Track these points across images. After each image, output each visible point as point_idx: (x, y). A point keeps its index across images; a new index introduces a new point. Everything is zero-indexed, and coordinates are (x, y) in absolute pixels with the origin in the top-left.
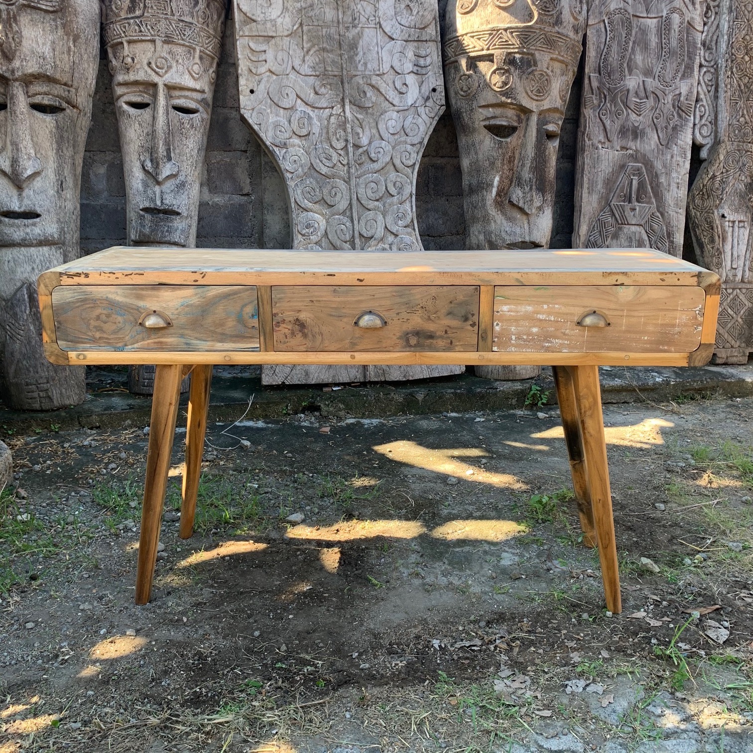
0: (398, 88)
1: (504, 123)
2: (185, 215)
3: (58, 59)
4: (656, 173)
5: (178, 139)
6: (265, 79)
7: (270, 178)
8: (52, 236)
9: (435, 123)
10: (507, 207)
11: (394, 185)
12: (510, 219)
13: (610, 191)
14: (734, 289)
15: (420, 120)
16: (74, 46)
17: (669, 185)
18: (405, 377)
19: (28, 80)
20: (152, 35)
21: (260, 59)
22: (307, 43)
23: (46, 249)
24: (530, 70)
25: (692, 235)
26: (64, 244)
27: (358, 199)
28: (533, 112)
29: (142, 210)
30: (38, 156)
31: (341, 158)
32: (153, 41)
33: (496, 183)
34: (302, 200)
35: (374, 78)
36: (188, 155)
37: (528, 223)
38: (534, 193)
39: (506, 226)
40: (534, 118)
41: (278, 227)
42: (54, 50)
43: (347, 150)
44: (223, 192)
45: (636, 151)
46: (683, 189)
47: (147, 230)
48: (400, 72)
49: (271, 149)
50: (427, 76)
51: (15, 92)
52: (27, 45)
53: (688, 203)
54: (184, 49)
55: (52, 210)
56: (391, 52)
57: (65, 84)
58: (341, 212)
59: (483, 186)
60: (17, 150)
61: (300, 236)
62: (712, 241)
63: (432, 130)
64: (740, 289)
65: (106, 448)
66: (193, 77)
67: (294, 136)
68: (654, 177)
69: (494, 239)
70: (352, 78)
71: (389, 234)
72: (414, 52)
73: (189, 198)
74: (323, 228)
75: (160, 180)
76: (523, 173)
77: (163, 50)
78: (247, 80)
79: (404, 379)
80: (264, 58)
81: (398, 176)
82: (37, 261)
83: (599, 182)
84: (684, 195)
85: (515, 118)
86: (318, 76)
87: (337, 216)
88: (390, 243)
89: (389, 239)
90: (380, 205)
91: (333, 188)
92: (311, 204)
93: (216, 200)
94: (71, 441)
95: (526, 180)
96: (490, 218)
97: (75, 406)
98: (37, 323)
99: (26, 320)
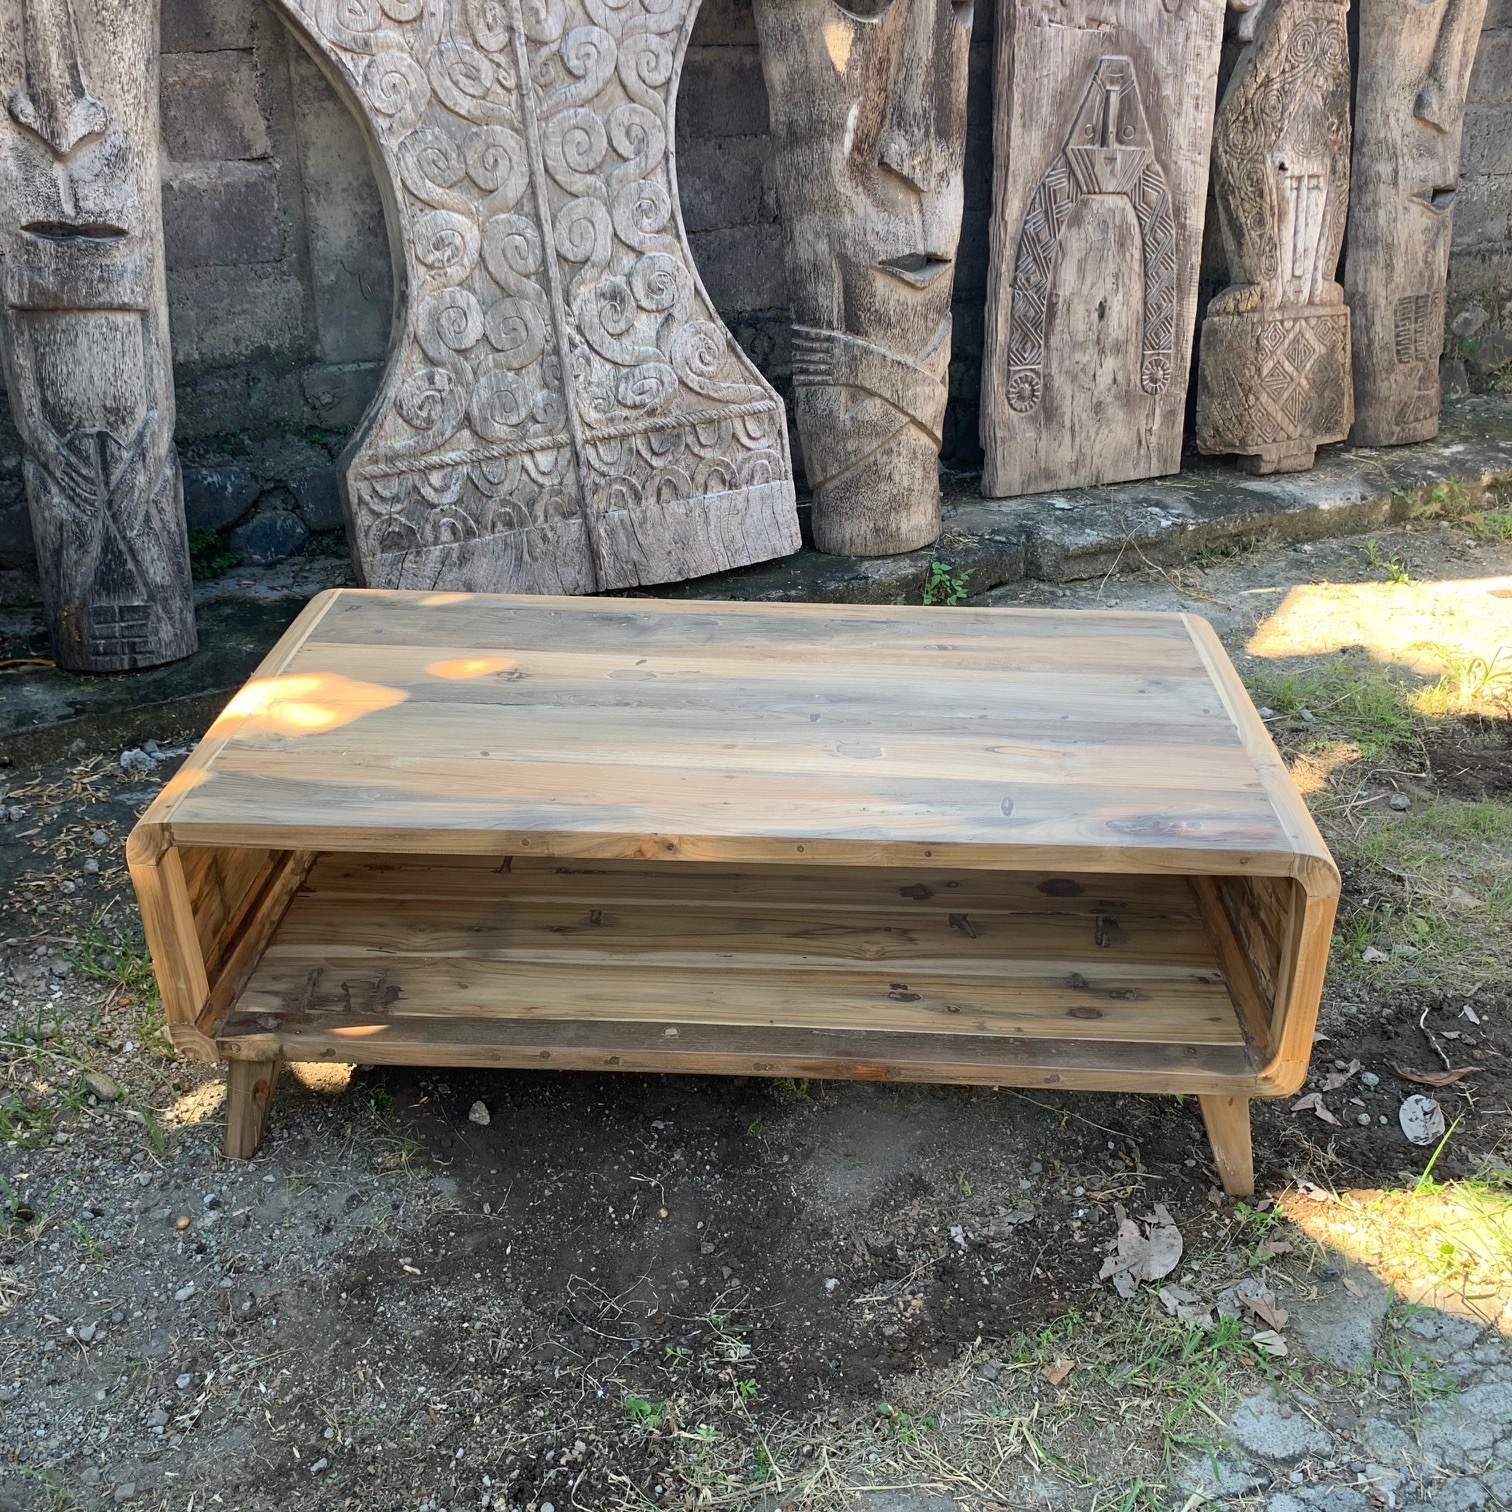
2: (137, 233)
4: (1155, 75)
5: (94, 37)
7: (317, 115)
10: (877, 176)
11: (628, 133)
12: (882, 204)
13: (1066, 121)
14: (1295, 320)
17: (1180, 102)
18: (680, 573)
25: (1220, 208)
27: (546, 170)
29: (26, 228)
31: (502, 74)
33: (851, 122)
34: (419, 183)
36: (125, 79)
37: (921, 210)
38: (933, 143)
39: (877, 220)
41: (343, 234)
43: (514, 52)
44: (202, 156)
45: (1119, 27)
46: (1206, 109)
47: (49, 281)
49: (333, 57)
53: (1215, 140)
58: (512, 203)
59: (822, 129)
61: (422, 269)
62: (1260, 222)
64: (1306, 319)
65: (47, 819)
67: (386, 23)
68: (1152, 83)
69: (850, 252)
71: (622, 251)
73: (140, 190)
74: (473, 246)
75: (65, 148)
76: (908, 98)
79: (680, 579)
81: (634, 110)
83: (1045, 101)
84: (1208, 123)
87: (503, 216)
88: (626, 271)
89: (625, 262)
90: (599, 183)
91: (488, 148)
92: (440, 190)
93: (189, 176)
95: (915, 114)
96: (841, 204)
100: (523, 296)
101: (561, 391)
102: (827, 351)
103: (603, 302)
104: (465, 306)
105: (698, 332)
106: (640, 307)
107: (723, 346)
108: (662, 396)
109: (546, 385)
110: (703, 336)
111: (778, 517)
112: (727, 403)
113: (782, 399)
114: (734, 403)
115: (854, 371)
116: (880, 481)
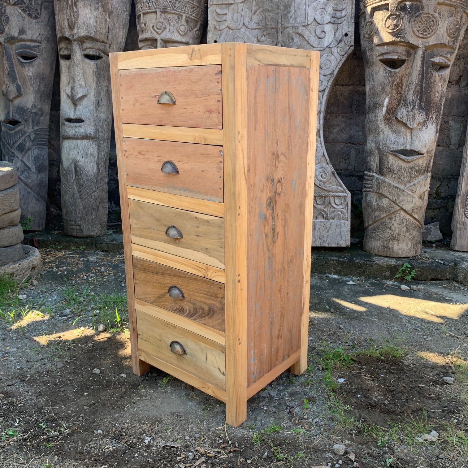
0: (318, 34)
1: (396, 57)
3: (98, 27)
6: (225, 33)
8: (90, 134)
9: (344, 59)
12: (395, 131)
15: (333, 57)
16: (109, 18)
19: (82, 40)
20: (155, 9)
21: (222, 20)
22: (255, 6)
23: (86, 142)
24: (417, 14)
26: (98, 139)
28: (418, 47)
30: (86, 86)
32: (155, 12)
35: (301, 28)
40: (420, 53)
42: (96, 21)
48: (320, 23)
50: (341, 25)
51: (74, 48)
52: (81, 19)
54: (175, 16)
55: (91, 118)
56: (315, 9)
57: (103, 42)
60: (74, 82)
63: (341, 64)
66: (180, 34)
70: (285, 29)
72: (333, 8)
76: (408, 96)
77: (160, 17)
78: (213, 34)
80: (225, 19)
82: (81, 148)
85: (404, 53)
86: (261, 29)
94: (86, 257)
95: (410, 102)
96: (380, 131)
97: (96, 237)
98: (78, 185)
99: (73, 183)
102: (371, 180)
107: (330, 173)
110: (323, 169)
111: (342, 233)
112: (329, 191)
113: (350, 193)
114: (331, 192)
115: (379, 188)
116: (386, 229)
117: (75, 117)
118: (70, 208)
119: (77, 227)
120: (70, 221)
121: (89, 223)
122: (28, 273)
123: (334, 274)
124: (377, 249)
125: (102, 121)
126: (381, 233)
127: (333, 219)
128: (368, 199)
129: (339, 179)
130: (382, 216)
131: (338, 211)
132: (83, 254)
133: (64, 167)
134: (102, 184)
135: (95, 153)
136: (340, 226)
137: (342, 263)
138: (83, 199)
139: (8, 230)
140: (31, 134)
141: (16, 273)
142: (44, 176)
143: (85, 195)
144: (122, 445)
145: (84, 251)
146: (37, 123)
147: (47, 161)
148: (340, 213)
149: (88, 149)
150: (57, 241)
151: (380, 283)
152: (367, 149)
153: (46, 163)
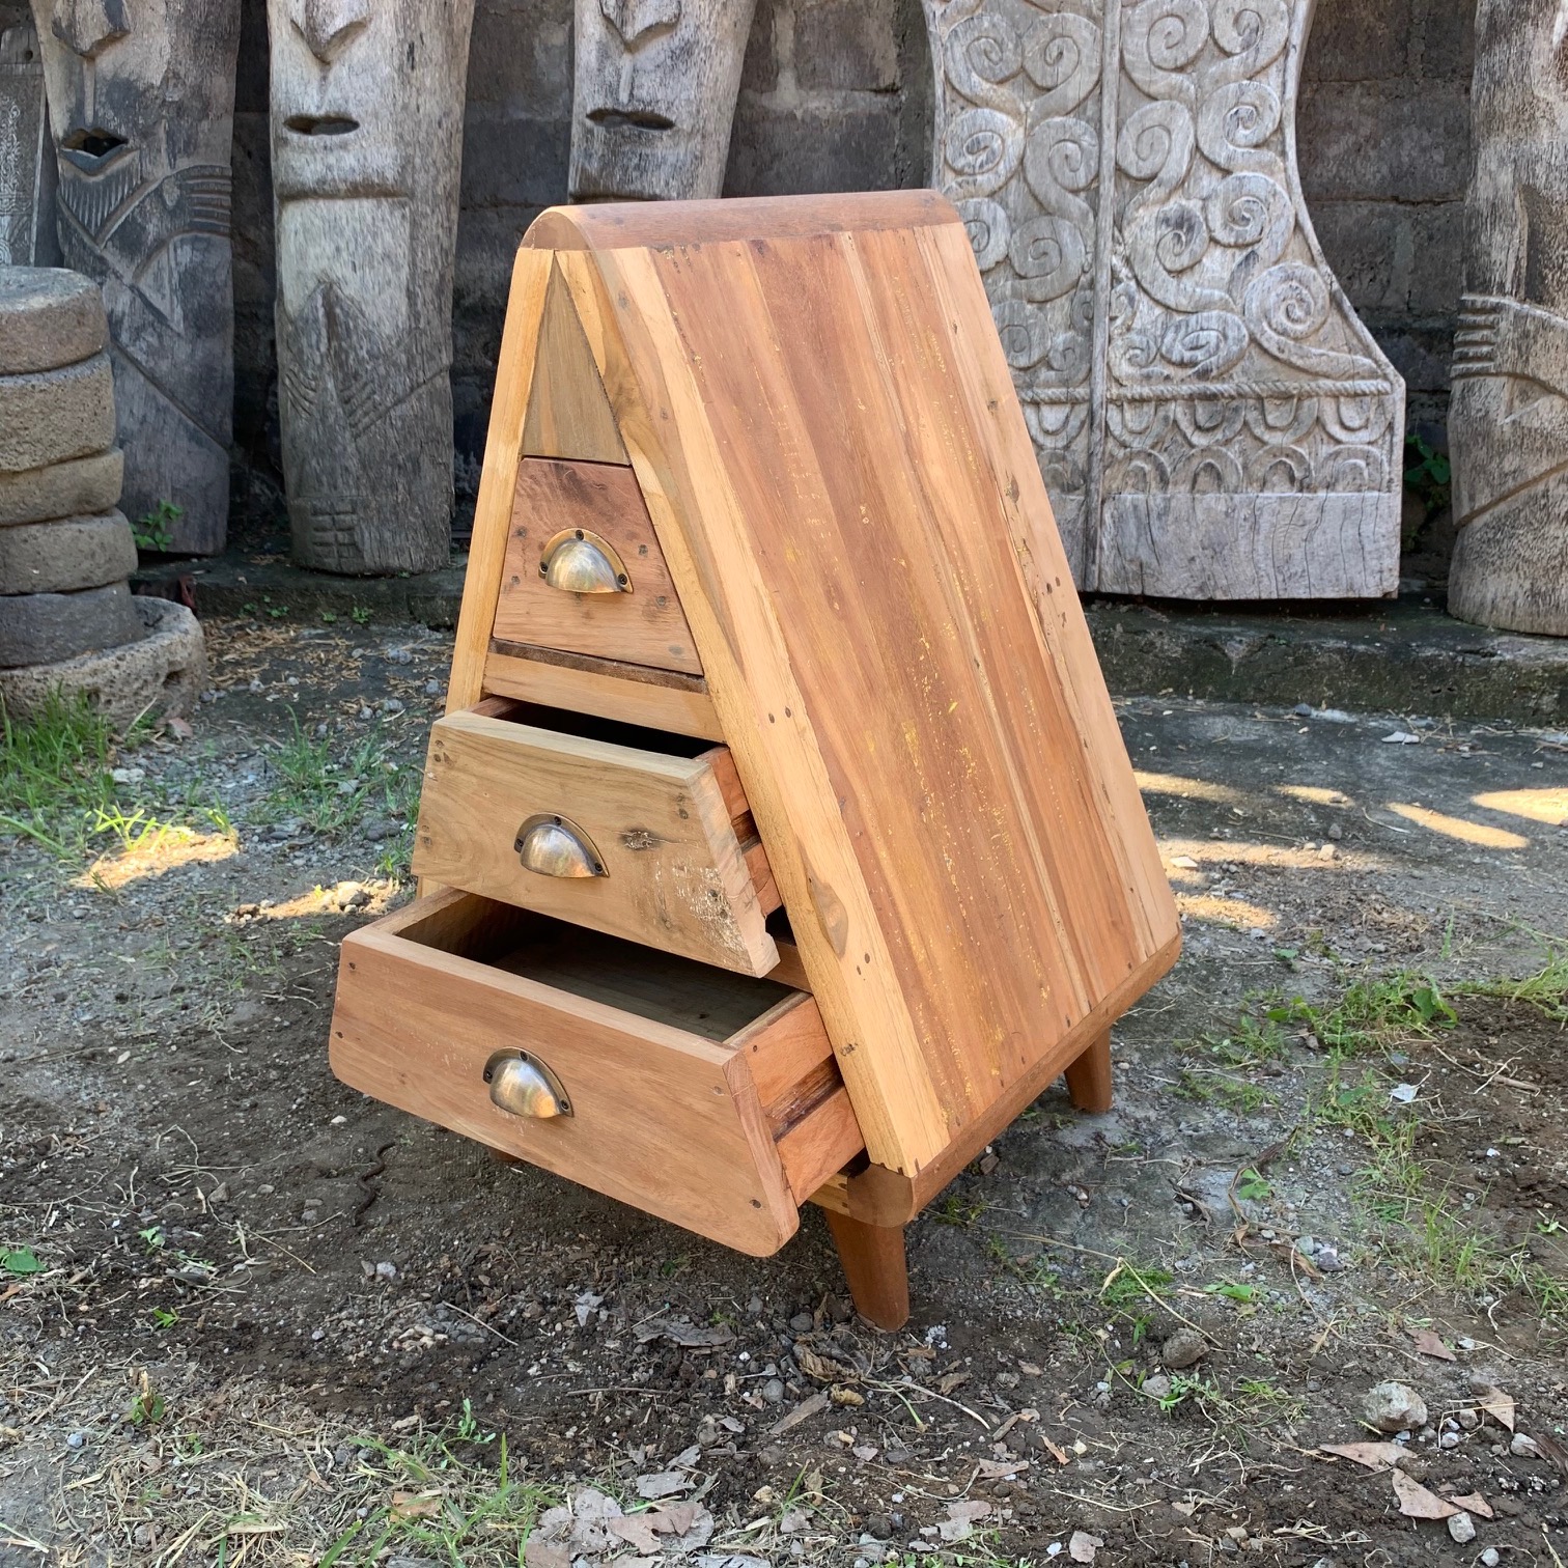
2: (686, 126)
8: (381, 175)
11: (1236, 21)
18: (1201, 589)
23: (366, 206)
26: (412, 196)
27: (1122, 65)
29: (590, 116)
34: (965, 76)
44: (829, 86)
55: (384, 112)
58: (1071, 105)
61: (950, 176)
71: (1203, 168)
73: (700, 85)
74: (1013, 152)
75: (632, 37)
79: (1199, 597)
82: (348, 233)
87: (1058, 119)
88: (1205, 194)
89: (1205, 182)
90: (1186, 83)
91: (1054, 38)
92: (986, 86)
93: (813, 105)
94: (376, 647)
96: (1538, 114)
97: (412, 574)
98: (340, 375)
99: (321, 367)
100: (1064, 214)
101: (1089, 334)
102: (1491, 327)
103: (1164, 230)
104: (990, 222)
105: (1289, 278)
106: (1214, 241)
107: (1323, 298)
108: (1223, 353)
109: (1071, 326)
110: (1295, 284)
111: (1365, 541)
112: (1316, 375)
113: (1402, 381)
114: (1327, 376)
115: (1524, 353)
116: (1549, 522)
117: (322, 112)
118: (314, 463)
119: (340, 536)
120: (315, 514)
121: (384, 522)
122: (154, 691)
123: (1331, 706)
124: (1503, 605)
125: (424, 126)
126: (1524, 542)
127: (1329, 486)
128: (1475, 403)
129: (1358, 324)
130: (1533, 472)
131: (1353, 454)
132: (362, 634)
133: (289, 308)
134: (429, 374)
135: (402, 252)
136: (1358, 516)
137: (1362, 663)
138: (360, 426)
139: (75, 526)
140: (166, 187)
141: (107, 690)
142: (218, 351)
143: (366, 414)
144: (475, 1326)
145: (366, 625)
146: (187, 144)
147: (229, 292)
148: (1362, 463)
149: (375, 235)
150: (266, 591)
151: (1517, 738)
152: (1475, 199)
153: (223, 299)
